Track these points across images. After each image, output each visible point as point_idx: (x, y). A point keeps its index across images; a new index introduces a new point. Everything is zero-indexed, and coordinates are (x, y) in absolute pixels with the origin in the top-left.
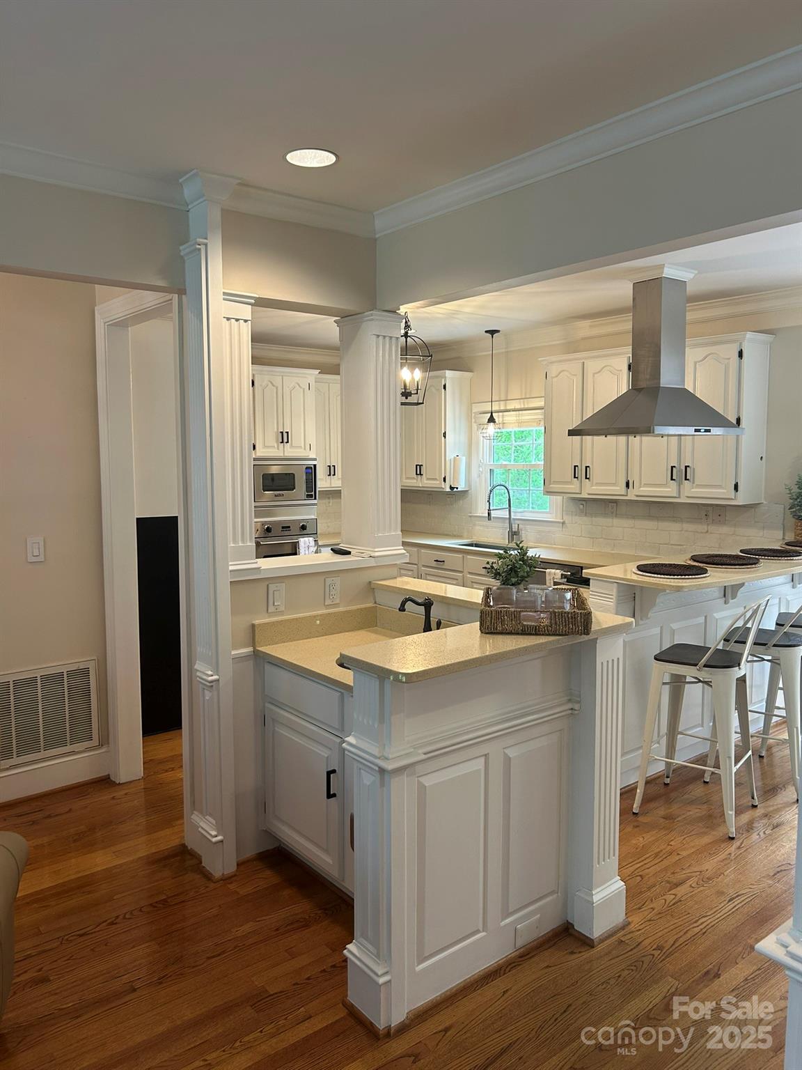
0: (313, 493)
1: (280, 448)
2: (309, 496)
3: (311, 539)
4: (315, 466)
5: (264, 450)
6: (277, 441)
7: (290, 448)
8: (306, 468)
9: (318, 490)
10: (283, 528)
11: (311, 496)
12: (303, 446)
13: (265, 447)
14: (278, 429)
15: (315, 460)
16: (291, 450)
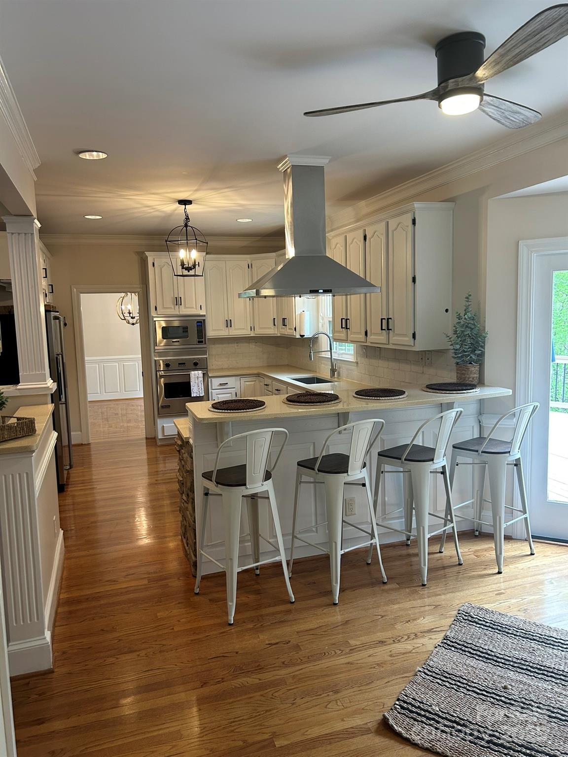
0: (203, 340)
1: (176, 308)
2: (200, 342)
3: (200, 372)
4: (204, 320)
5: (163, 310)
6: (174, 304)
7: (185, 308)
8: (198, 322)
9: (207, 338)
10: (179, 364)
11: (202, 342)
12: (195, 307)
13: (164, 308)
14: (174, 296)
15: (204, 316)
16: (185, 310)
